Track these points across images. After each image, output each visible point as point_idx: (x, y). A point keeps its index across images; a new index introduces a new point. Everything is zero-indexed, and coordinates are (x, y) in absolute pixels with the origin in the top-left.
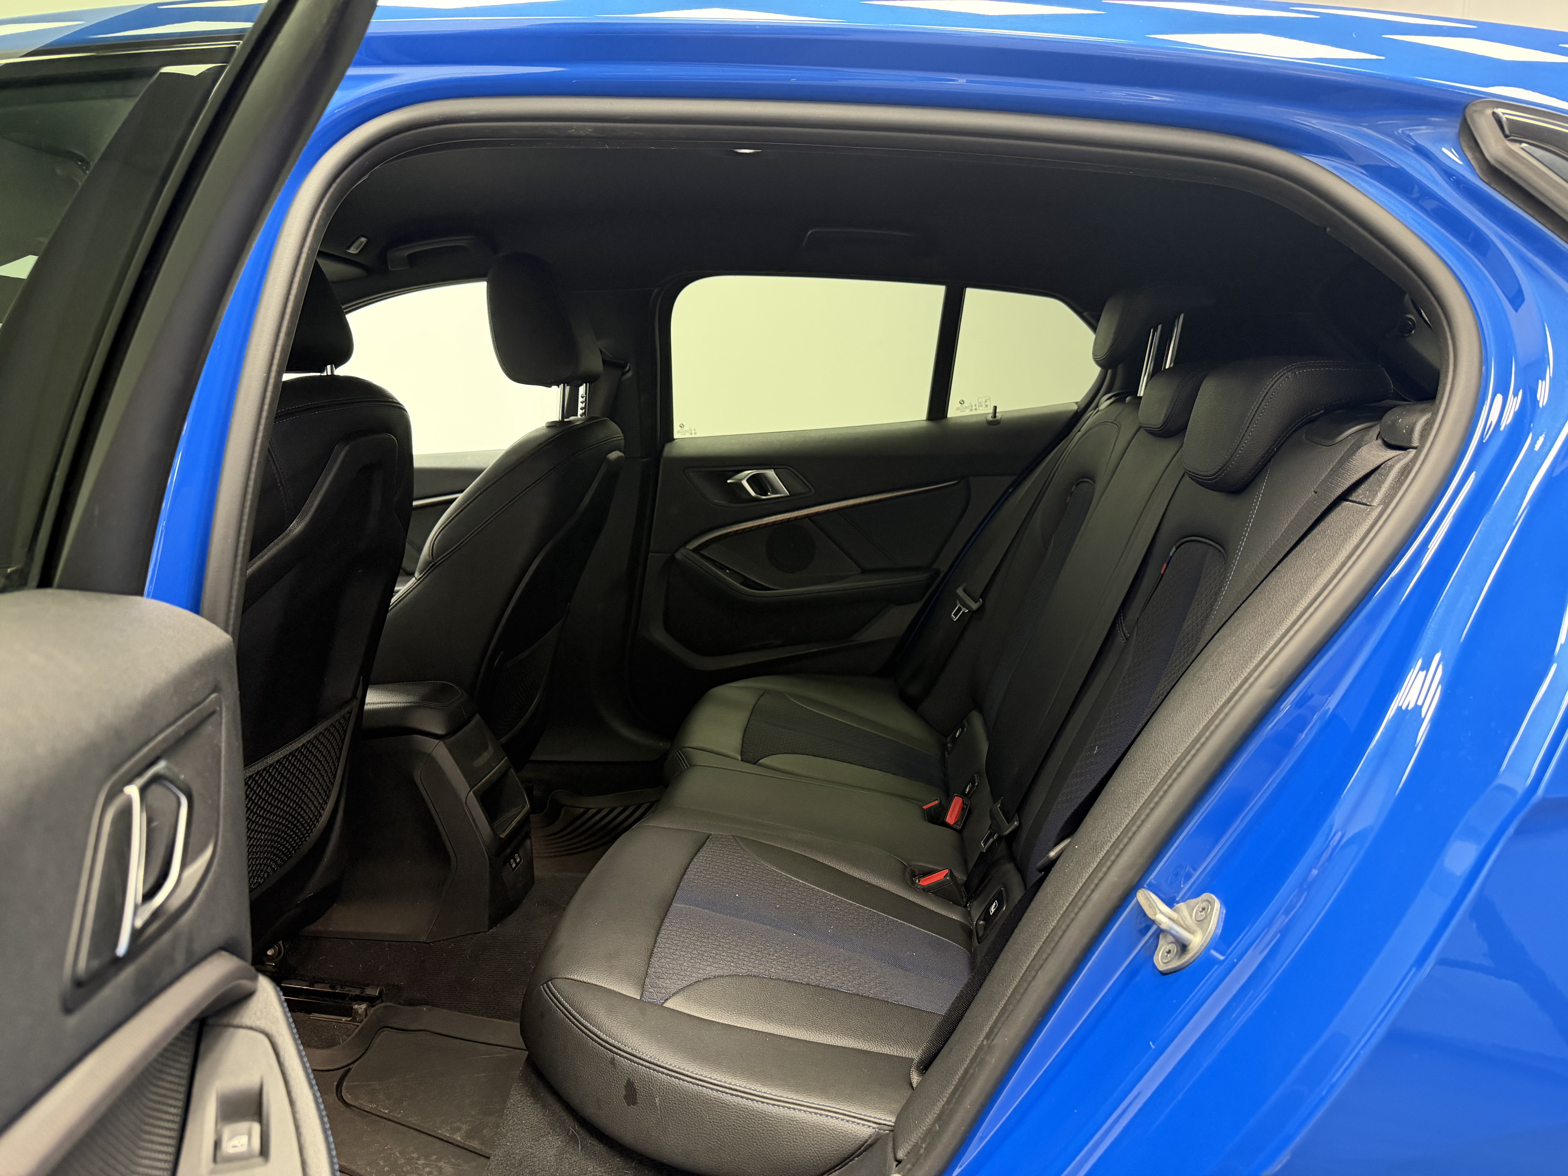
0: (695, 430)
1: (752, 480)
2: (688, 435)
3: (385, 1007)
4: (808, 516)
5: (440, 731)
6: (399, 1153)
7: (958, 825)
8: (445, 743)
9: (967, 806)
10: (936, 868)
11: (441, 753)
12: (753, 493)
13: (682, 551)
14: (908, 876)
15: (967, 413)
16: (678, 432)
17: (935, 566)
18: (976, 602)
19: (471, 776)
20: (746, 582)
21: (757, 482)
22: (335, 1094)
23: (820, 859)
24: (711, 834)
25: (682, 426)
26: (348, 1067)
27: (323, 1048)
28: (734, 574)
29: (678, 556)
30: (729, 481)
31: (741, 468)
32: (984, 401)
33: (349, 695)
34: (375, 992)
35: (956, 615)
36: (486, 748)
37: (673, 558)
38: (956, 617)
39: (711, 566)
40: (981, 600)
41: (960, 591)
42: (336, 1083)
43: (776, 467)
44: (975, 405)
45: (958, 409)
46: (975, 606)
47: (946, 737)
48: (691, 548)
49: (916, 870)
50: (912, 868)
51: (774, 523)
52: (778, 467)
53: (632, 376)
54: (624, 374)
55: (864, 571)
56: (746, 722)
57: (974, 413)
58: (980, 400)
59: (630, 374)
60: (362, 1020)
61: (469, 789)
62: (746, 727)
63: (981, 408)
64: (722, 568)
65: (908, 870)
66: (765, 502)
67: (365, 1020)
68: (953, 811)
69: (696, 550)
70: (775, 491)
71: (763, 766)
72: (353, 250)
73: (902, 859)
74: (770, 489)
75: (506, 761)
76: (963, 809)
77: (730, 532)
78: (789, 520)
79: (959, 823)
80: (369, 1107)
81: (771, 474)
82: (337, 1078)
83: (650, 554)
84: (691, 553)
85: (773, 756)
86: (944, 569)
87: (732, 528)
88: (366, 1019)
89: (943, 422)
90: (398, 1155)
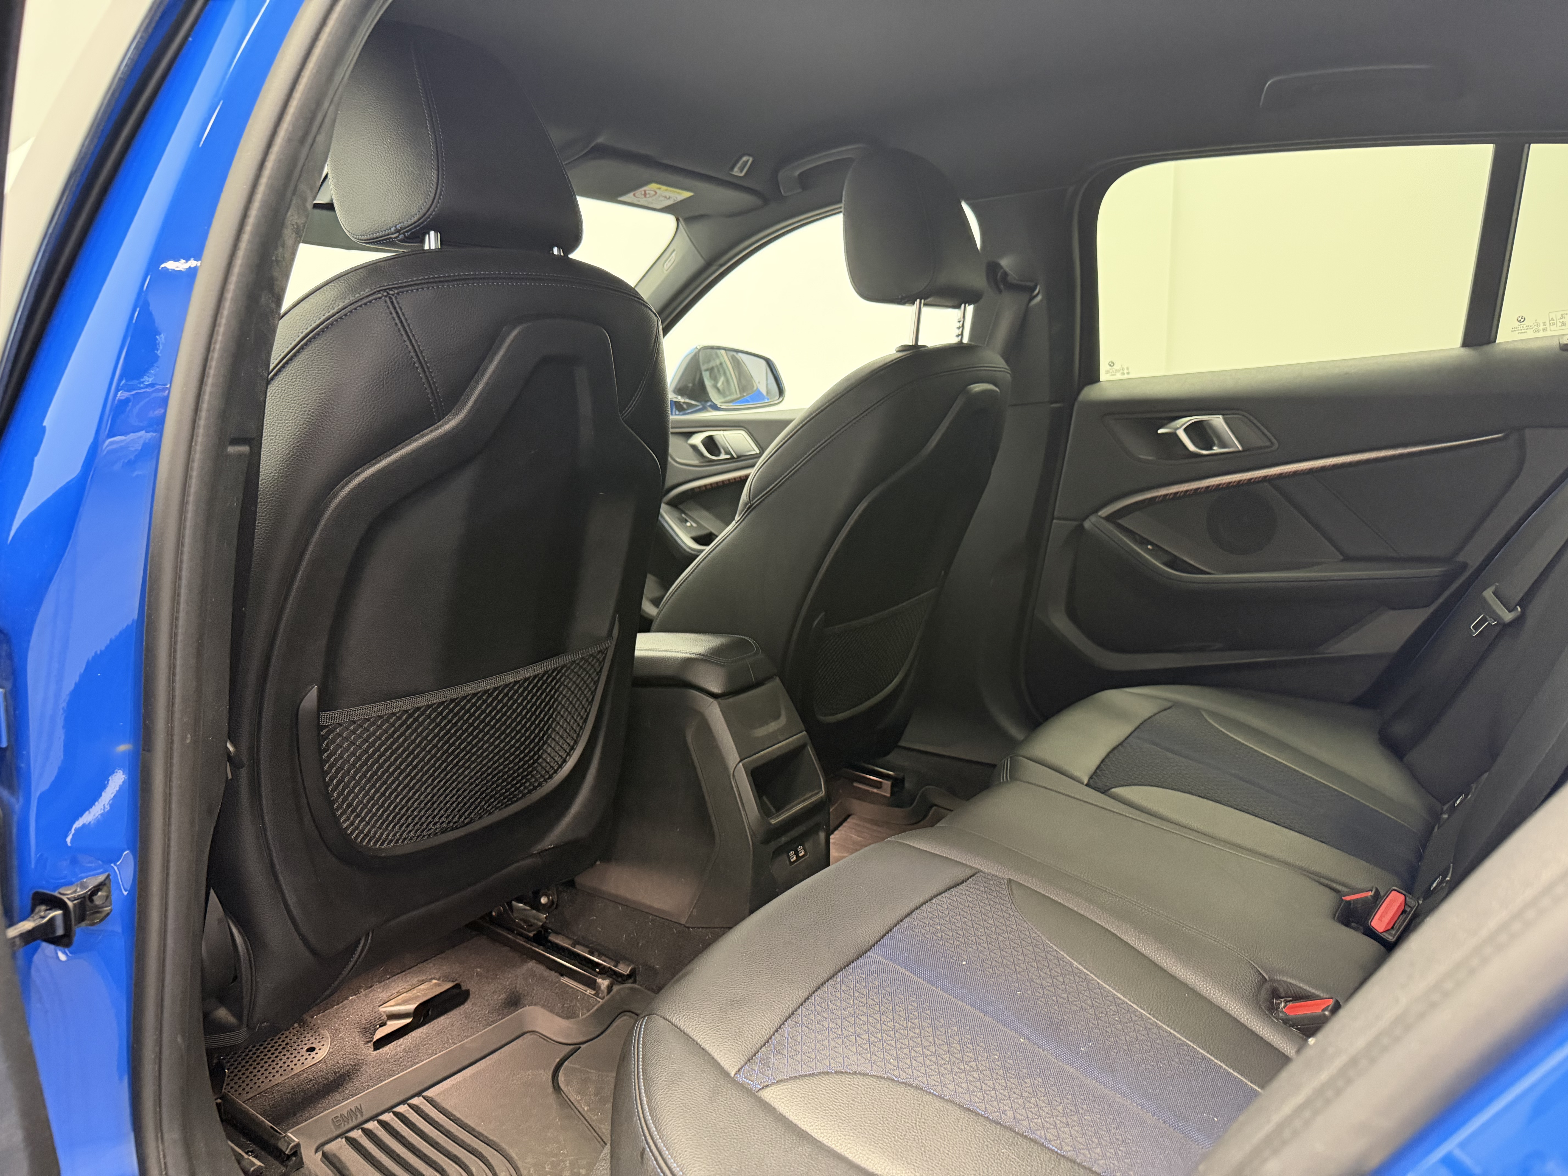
0: (1128, 369)
1: (1194, 430)
2: (1118, 376)
3: (631, 989)
4: (1265, 479)
5: (716, 689)
6: (570, 1164)
7: (1390, 934)
8: (719, 704)
9: (1412, 908)
10: (1317, 992)
11: (714, 713)
12: (1191, 447)
13: (1093, 518)
14: (1264, 994)
15: (1530, 334)
16: (1107, 372)
17: (1460, 558)
18: (1510, 611)
19: (744, 746)
20: (1174, 563)
21: (1198, 432)
22: (551, 1072)
23: (1132, 938)
24: (979, 871)
25: (1112, 364)
26: (577, 1046)
27: (563, 1017)
28: (1158, 550)
29: (1087, 524)
30: (1160, 431)
31: (1177, 414)
32: (1559, 317)
33: (604, 632)
34: (624, 969)
35: (1476, 627)
36: (777, 717)
37: (1081, 526)
38: (1476, 630)
39: (1125, 539)
40: (1518, 607)
41: (1488, 594)
42: (558, 1060)
43: (1223, 412)
44: (1544, 324)
45: (1514, 330)
46: (1508, 617)
47: (1444, 804)
48: (1104, 515)
49: (1281, 990)
50: (1276, 985)
51: (1218, 487)
52: (1228, 412)
53: (1041, 301)
54: (1032, 298)
55: (1347, 558)
56: (1122, 738)
57: (1541, 334)
58: (1553, 315)
59: (1039, 298)
60: (604, 997)
61: (739, 760)
62: (1121, 744)
63: (1553, 328)
64: (1143, 542)
65: (1267, 986)
66: (1207, 458)
67: (606, 998)
68: (1385, 912)
69: (1109, 518)
70: (1223, 445)
71: (1115, 797)
72: (736, 172)
73: (1262, 968)
74: (1216, 442)
75: (802, 737)
76: (1404, 912)
77: (1156, 497)
78: (1239, 483)
79: (1393, 932)
80: (574, 1097)
81: (1218, 421)
82: (562, 1055)
83: (1055, 521)
84: (1103, 521)
85: (1134, 787)
86: (1474, 562)
87: (1158, 492)
88: (608, 997)
89: (1487, 348)
90: (568, 1165)
